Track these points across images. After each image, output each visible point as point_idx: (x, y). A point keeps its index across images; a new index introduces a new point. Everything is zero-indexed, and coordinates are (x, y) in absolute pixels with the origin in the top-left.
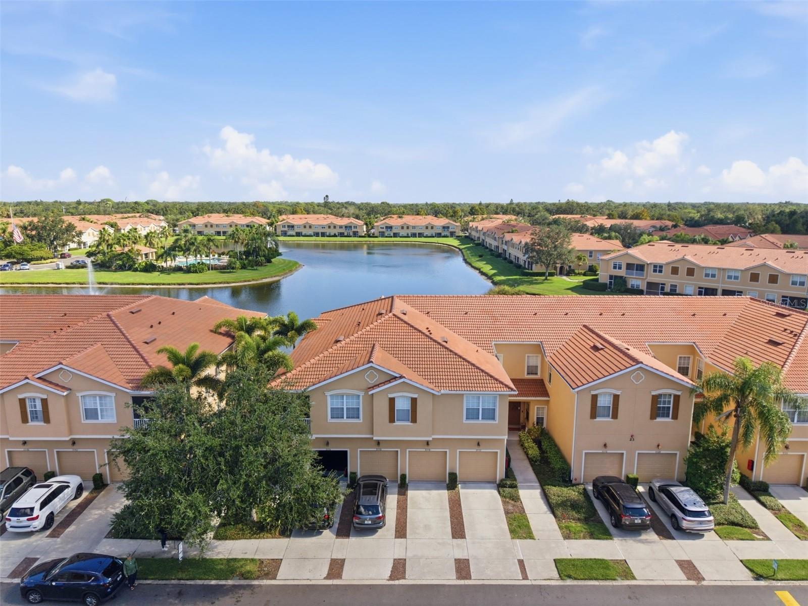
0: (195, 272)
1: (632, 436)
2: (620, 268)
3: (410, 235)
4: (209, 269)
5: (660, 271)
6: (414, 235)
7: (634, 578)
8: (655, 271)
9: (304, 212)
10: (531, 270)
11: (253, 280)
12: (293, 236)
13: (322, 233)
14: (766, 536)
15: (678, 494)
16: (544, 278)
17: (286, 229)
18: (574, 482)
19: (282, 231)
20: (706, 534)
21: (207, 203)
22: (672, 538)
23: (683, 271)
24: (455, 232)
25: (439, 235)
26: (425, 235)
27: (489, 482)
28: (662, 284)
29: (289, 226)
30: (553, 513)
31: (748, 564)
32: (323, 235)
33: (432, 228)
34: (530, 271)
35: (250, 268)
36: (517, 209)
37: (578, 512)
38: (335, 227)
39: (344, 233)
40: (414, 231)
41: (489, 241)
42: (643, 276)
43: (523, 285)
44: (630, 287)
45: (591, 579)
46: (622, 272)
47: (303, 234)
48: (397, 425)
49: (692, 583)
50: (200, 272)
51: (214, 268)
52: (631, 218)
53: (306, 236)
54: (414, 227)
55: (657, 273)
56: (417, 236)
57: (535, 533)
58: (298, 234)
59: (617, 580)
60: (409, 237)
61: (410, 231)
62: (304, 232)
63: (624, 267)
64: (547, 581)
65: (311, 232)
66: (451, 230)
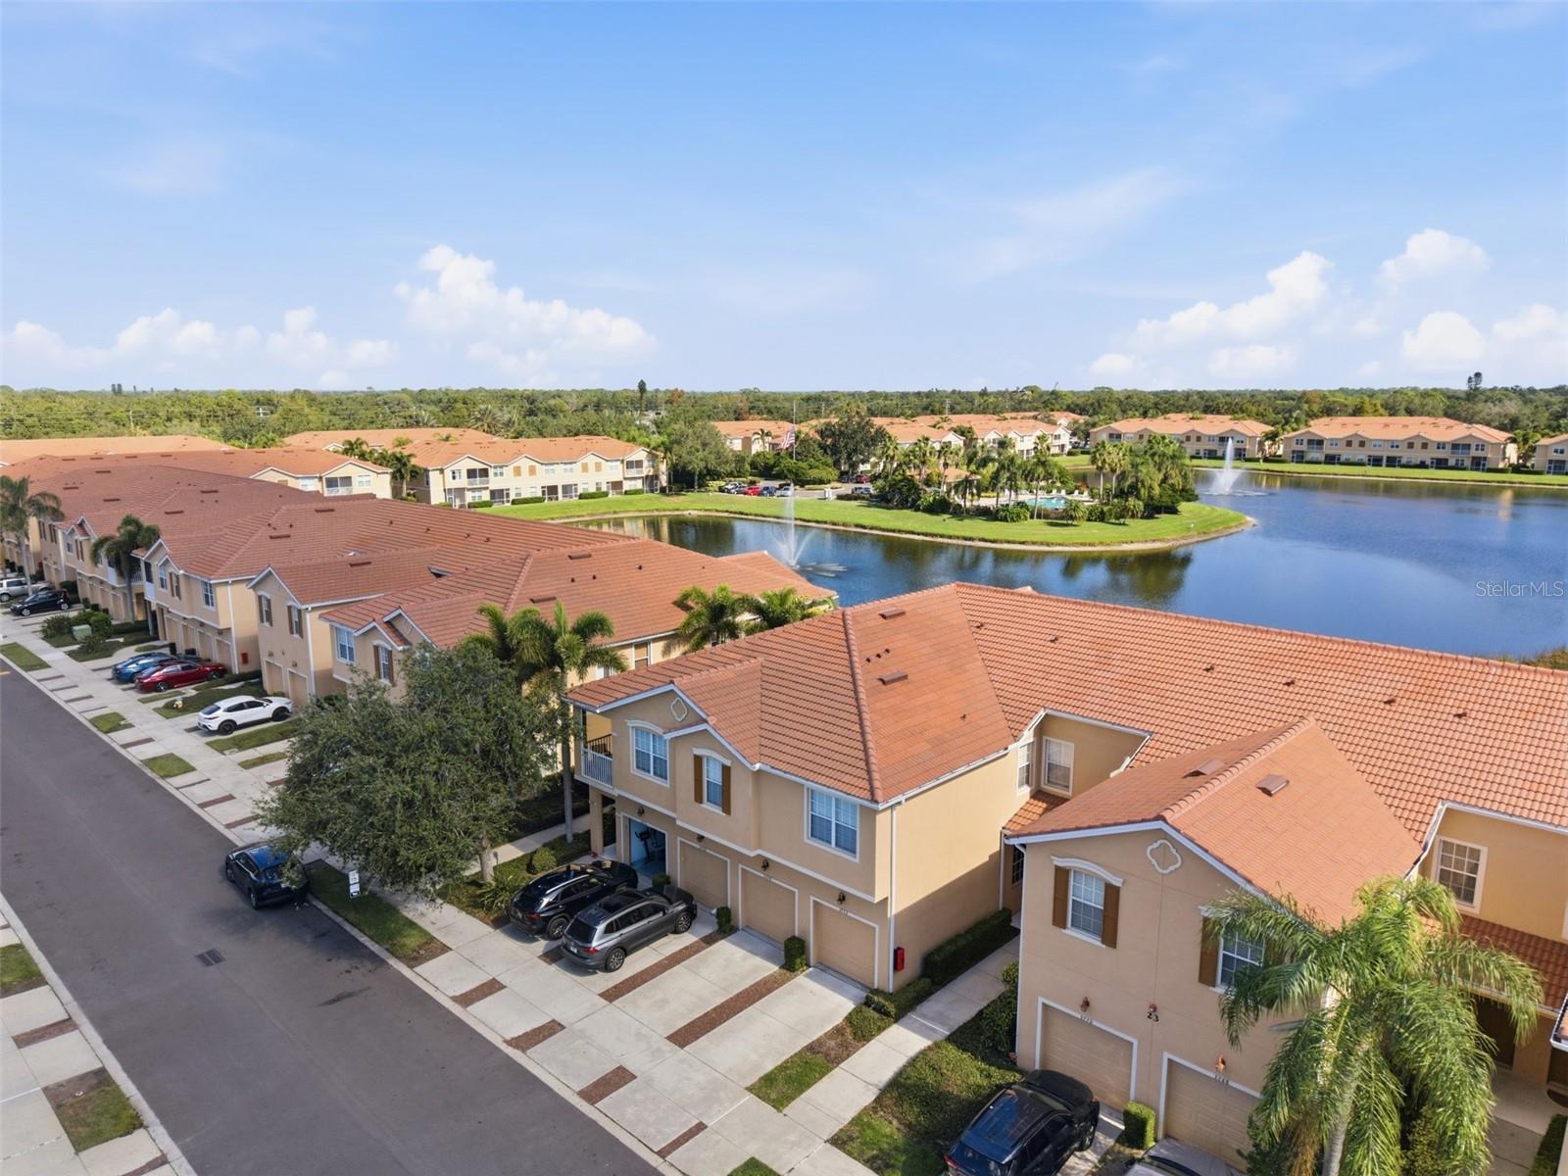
0: (1005, 519)
4: (1032, 517)
9: (1382, 411)
11: (1101, 543)
12: (1317, 462)
13: (1388, 458)
17: (1304, 447)
19: (1293, 452)
21: (1199, 393)
29: (1310, 442)
32: (1392, 462)
35: (1113, 521)
38: (1425, 446)
39: (1447, 460)
47: (1342, 459)
50: (1013, 520)
51: (1042, 515)
53: (1348, 463)
58: (1331, 460)
62: (1346, 454)
65: (1362, 455)
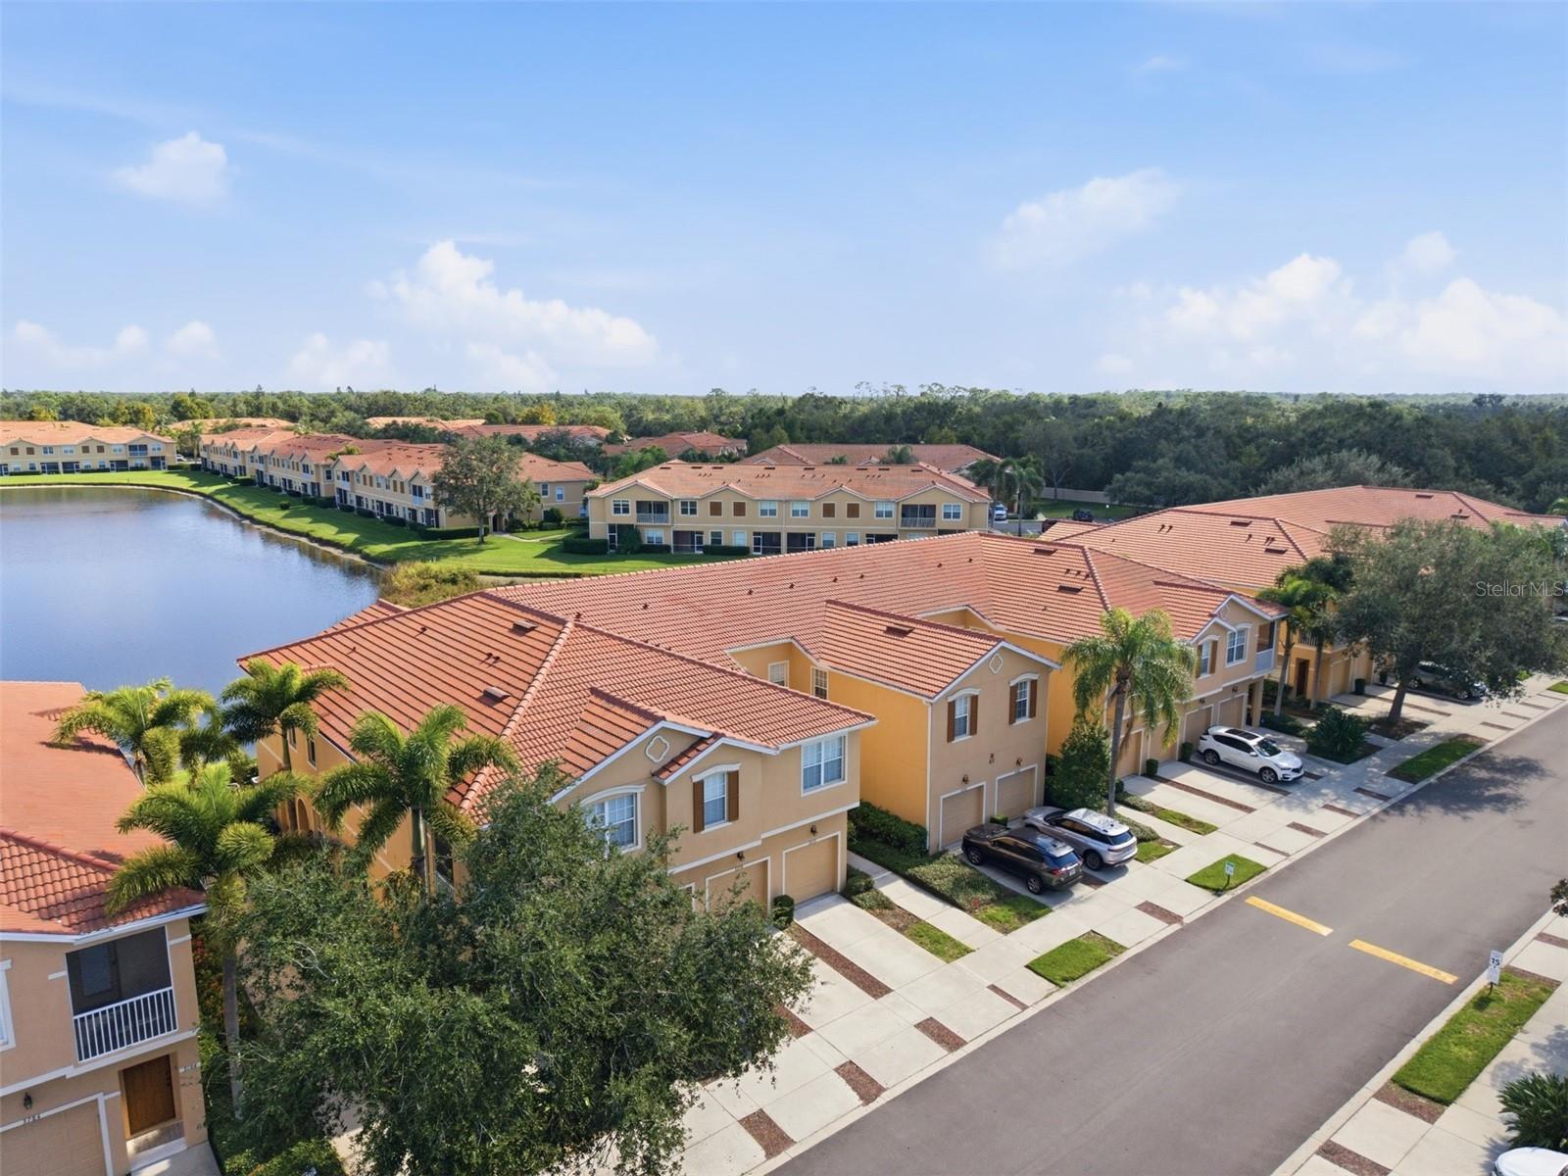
1: (992, 756)
2: (626, 511)
3: (39, 468)
5: (693, 512)
6: (52, 468)
7: (1123, 949)
8: (684, 511)
10: (438, 526)
14: (1174, 844)
15: (1085, 820)
16: (477, 539)
18: (931, 853)
20: (1127, 865)
22: (1106, 883)
23: (728, 508)
24: (163, 458)
25: (121, 466)
26: (82, 467)
27: (825, 894)
28: (698, 533)
30: (954, 904)
31: (1195, 881)
33: (101, 449)
34: (435, 529)
36: (280, 404)
37: (984, 892)
40: (49, 459)
41: (279, 474)
42: (667, 522)
43: (446, 557)
44: (646, 542)
45: (1088, 971)
46: (630, 518)
48: (710, 833)
49: (1176, 927)
52: (524, 423)
54: (48, 450)
55: (689, 515)
56: (61, 469)
57: (966, 942)
59: (1110, 959)
60: (38, 473)
61: (38, 459)
63: (633, 508)
64: (1051, 997)
66: (151, 453)
